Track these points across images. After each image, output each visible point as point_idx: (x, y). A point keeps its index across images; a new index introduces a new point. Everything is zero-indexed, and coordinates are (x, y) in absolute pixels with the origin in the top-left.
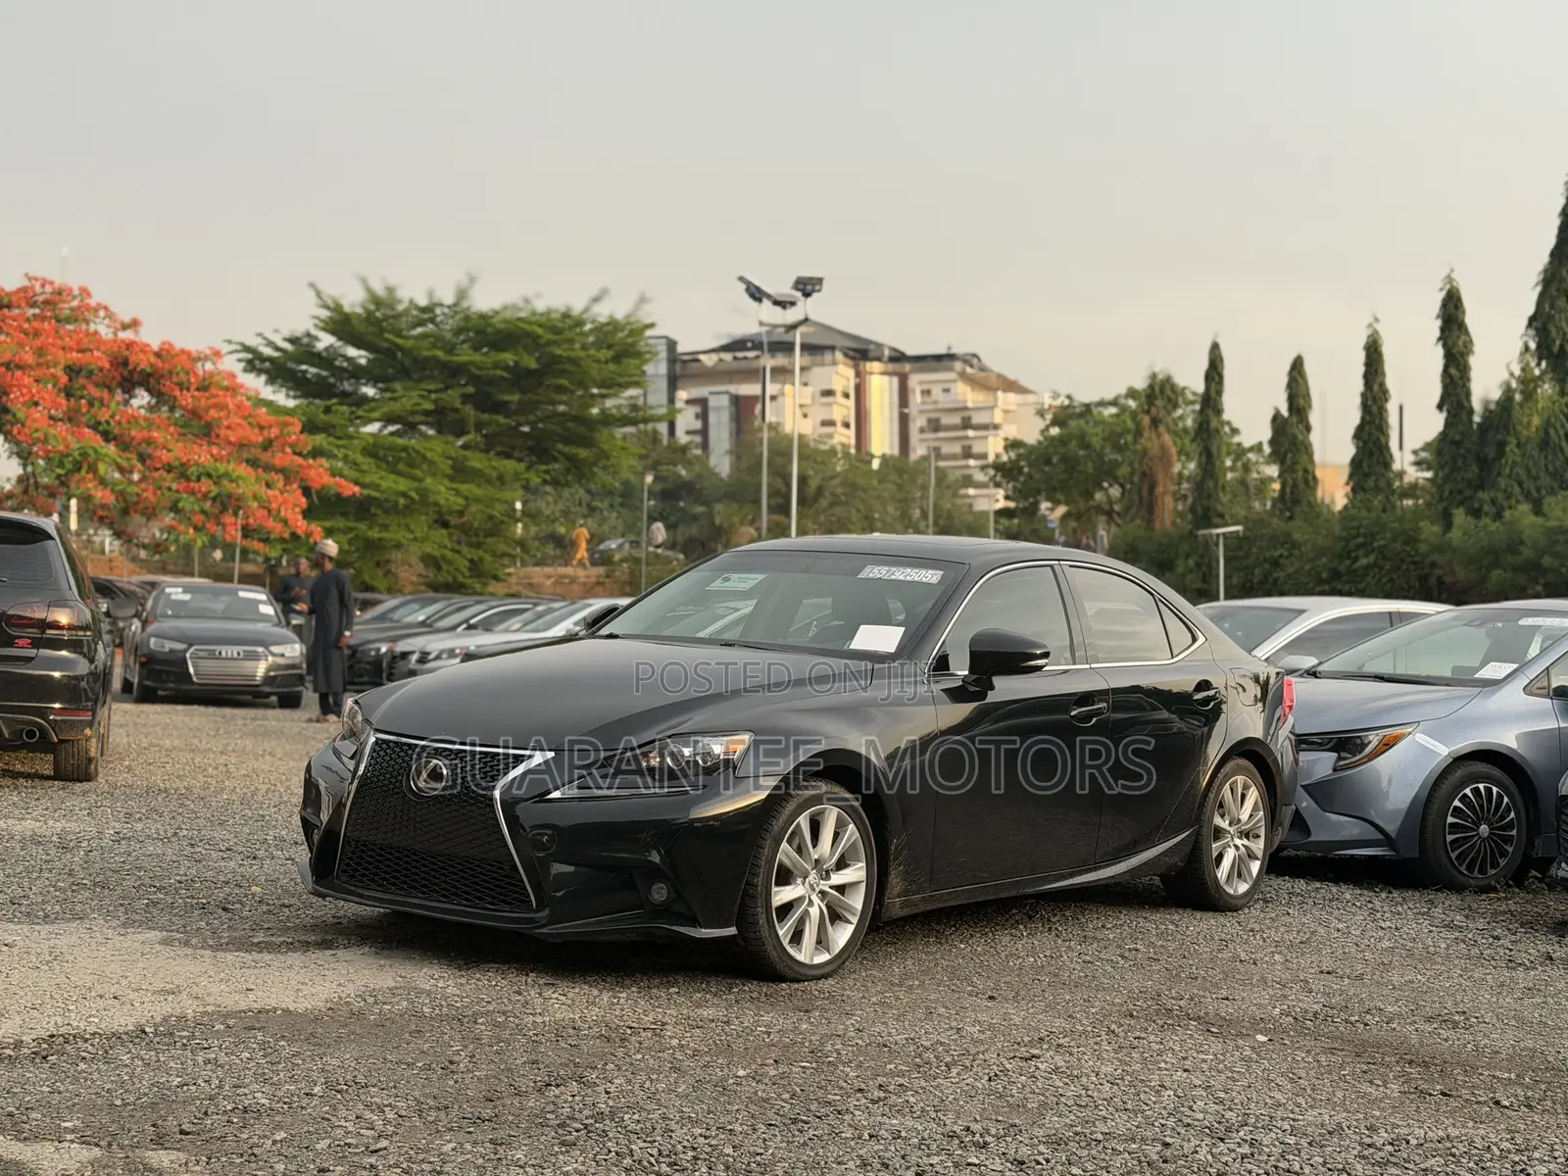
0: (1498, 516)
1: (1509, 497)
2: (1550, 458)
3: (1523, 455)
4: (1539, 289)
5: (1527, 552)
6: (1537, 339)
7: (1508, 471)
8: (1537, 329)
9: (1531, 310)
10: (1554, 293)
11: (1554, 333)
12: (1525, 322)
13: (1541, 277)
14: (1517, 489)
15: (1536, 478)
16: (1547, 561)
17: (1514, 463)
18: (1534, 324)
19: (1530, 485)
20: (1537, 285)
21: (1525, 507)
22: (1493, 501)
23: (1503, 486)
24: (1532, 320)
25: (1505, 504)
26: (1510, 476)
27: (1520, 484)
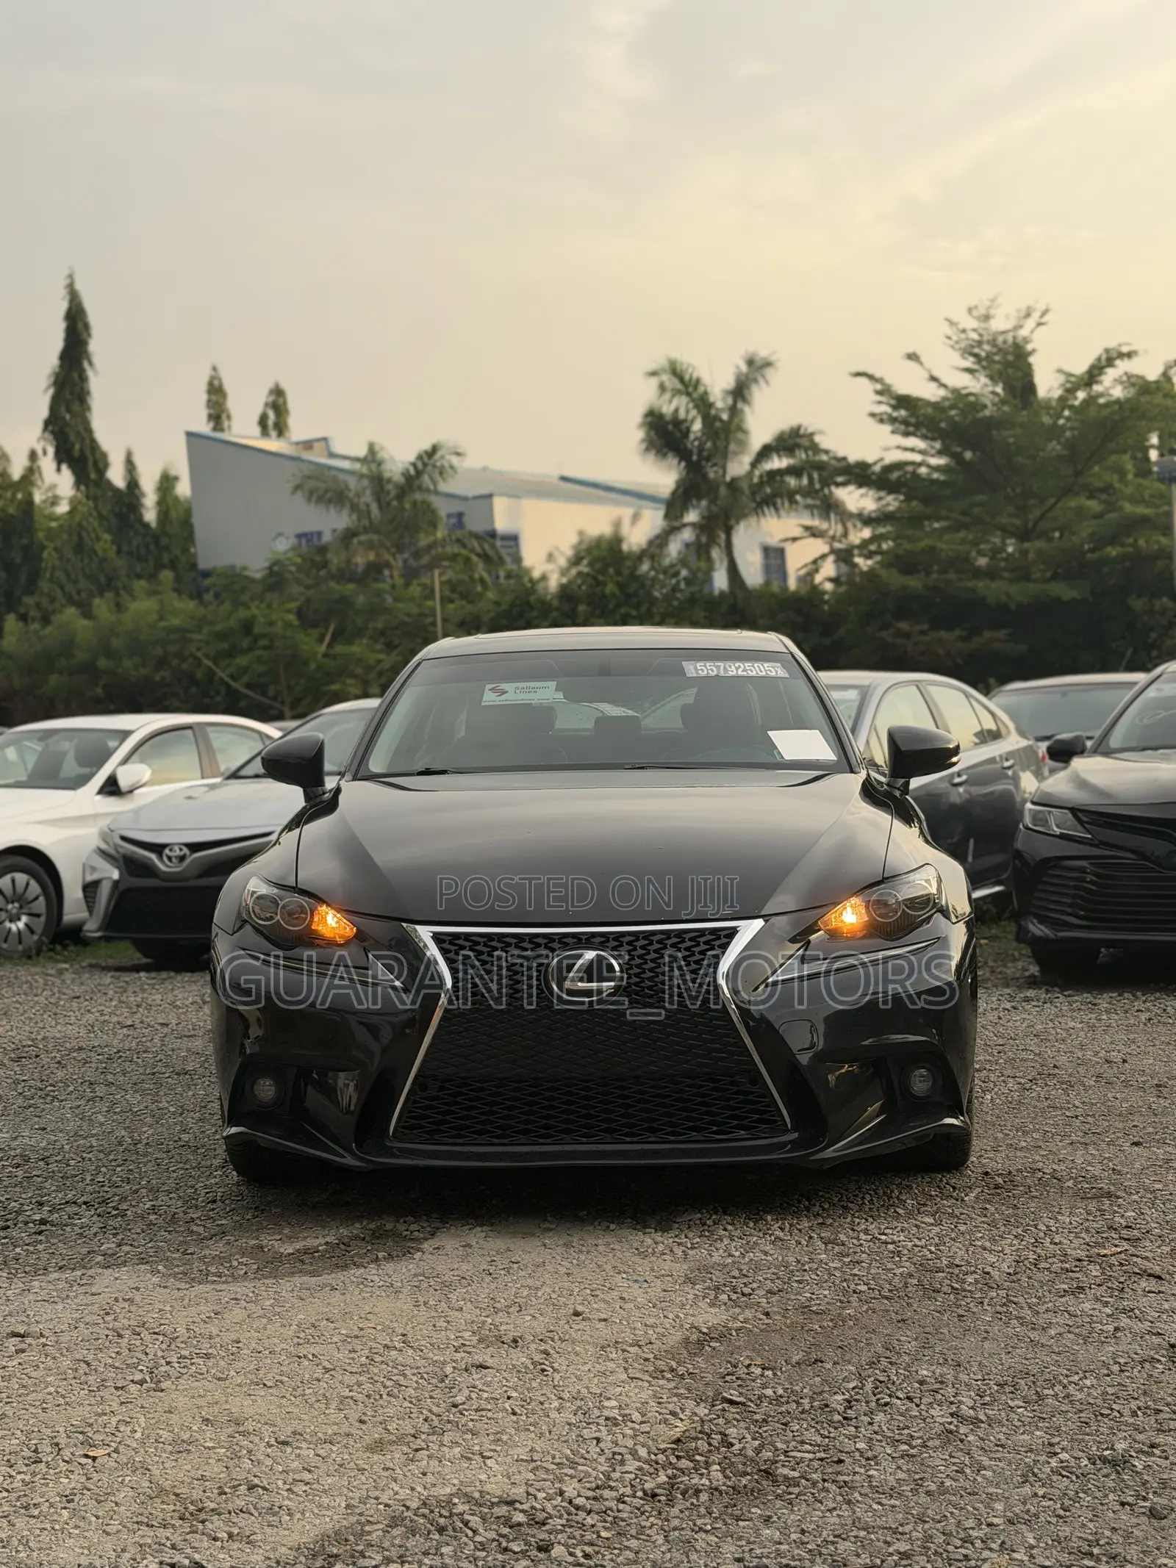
0: (46, 620)
1: (53, 600)
2: (86, 561)
3: (61, 558)
4: (51, 391)
5: (81, 656)
6: (54, 443)
7: (48, 575)
8: (52, 432)
9: (44, 413)
10: (68, 396)
11: (72, 437)
12: (40, 426)
13: (52, 380)
14: (59, 593)
15: (75, 582)
16: (102, 663)
17: (54, 568)
18: (50, 428)
19: (70, 588)
20: (48, 388)
21: (71, 611)
22: (38, 605)
23: (46, 590)
24: (47, 423)
25: (50, 608)
26: (51, 580)
27: (62, 588)
